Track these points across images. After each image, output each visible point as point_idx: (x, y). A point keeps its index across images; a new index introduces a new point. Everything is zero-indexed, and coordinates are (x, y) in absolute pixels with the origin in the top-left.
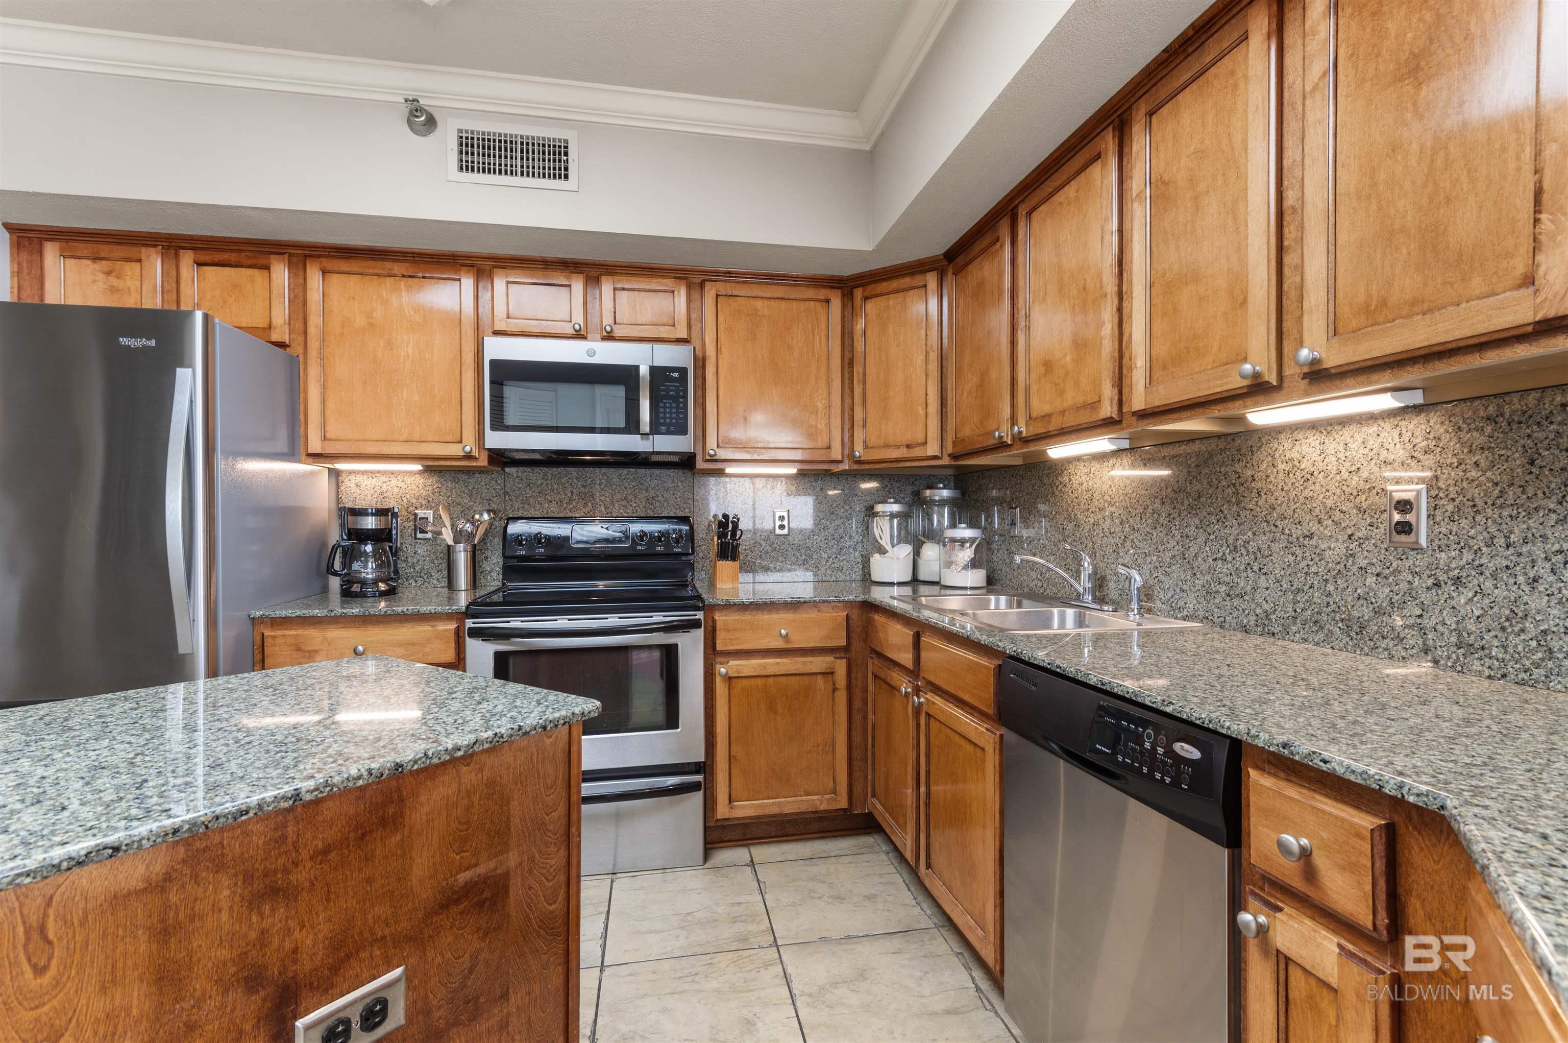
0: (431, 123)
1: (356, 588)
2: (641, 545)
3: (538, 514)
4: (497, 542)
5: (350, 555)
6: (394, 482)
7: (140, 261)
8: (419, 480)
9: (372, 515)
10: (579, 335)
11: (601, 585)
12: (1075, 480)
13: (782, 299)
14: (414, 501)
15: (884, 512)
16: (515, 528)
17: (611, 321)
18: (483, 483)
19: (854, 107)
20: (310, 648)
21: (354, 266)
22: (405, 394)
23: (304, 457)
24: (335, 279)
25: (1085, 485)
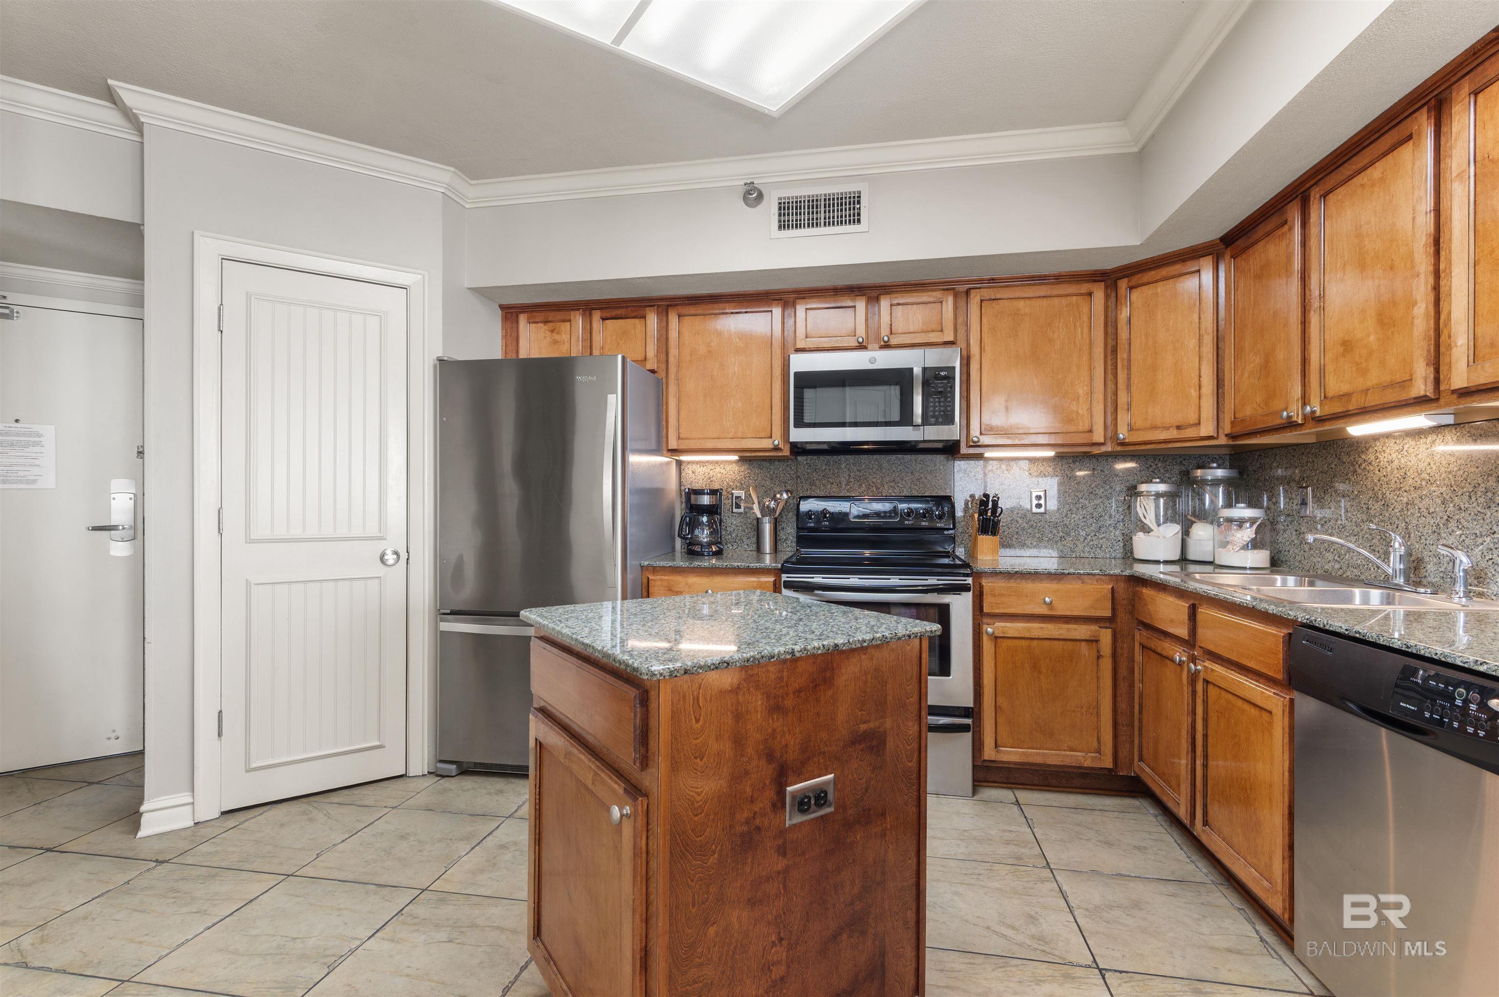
0: (760, 196)
1: (697, 548)
2: (908, 520)
3: (822, 494)
4: (791, 516)
5: (693, 524)
6: (718, 469)
7: (570, 321)
8: (735, 468)
9: (708, 494)
10: (862, 347)
11: (867, 553)
12: (1383, 459)
13: (1044, 297)
14: (731, 484)
15: (1147, 492)
16: (806, 506)
17: (888, 332)
18: (781, 469)
19: (1124, 117)
20: (677, 590)
21: (699, 309)
22: (732, 402)
23: (665, 452)
24: (687, 320)
25: (1396, 463)
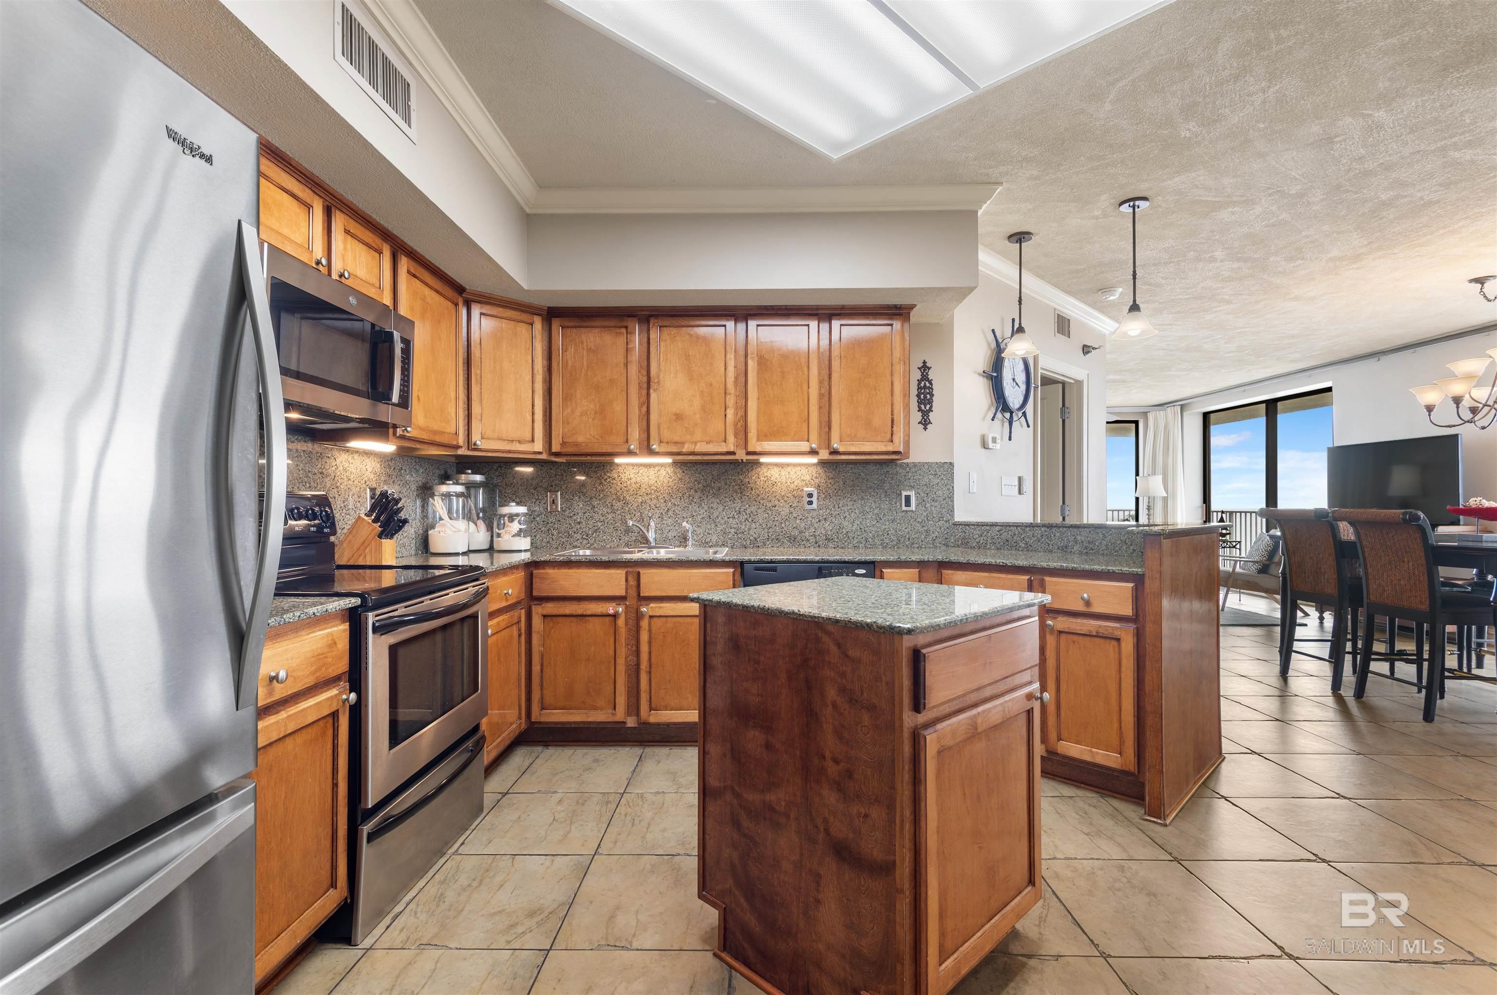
12: (624, 477)
13: (438, 292)
15: (441, 492)
17: (342, 265)
25: (634, 480)
